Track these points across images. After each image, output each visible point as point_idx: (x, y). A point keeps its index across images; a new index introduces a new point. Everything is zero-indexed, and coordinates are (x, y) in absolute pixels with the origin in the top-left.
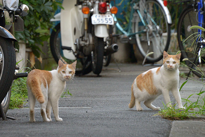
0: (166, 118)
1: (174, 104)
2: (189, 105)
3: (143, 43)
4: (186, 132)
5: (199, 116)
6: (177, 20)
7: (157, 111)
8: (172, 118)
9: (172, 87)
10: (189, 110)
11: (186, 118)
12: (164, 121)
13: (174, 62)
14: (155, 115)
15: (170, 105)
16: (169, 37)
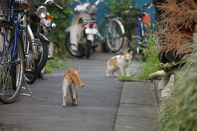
0: (121, 81)
1: (125, 74)
2: (132, 74)
3: (111, 43)
4: (131, 88)
5: (137, 80)
6: (127, 32)
7: (116, 77)
8: (124, 81)
9: (125, 67)
10: (132, 77)
11: (131, 81)
12: (120, 82)
13: (129, 57)
14: (116, 79)
15: (123, 74)
16: (123, 41)
